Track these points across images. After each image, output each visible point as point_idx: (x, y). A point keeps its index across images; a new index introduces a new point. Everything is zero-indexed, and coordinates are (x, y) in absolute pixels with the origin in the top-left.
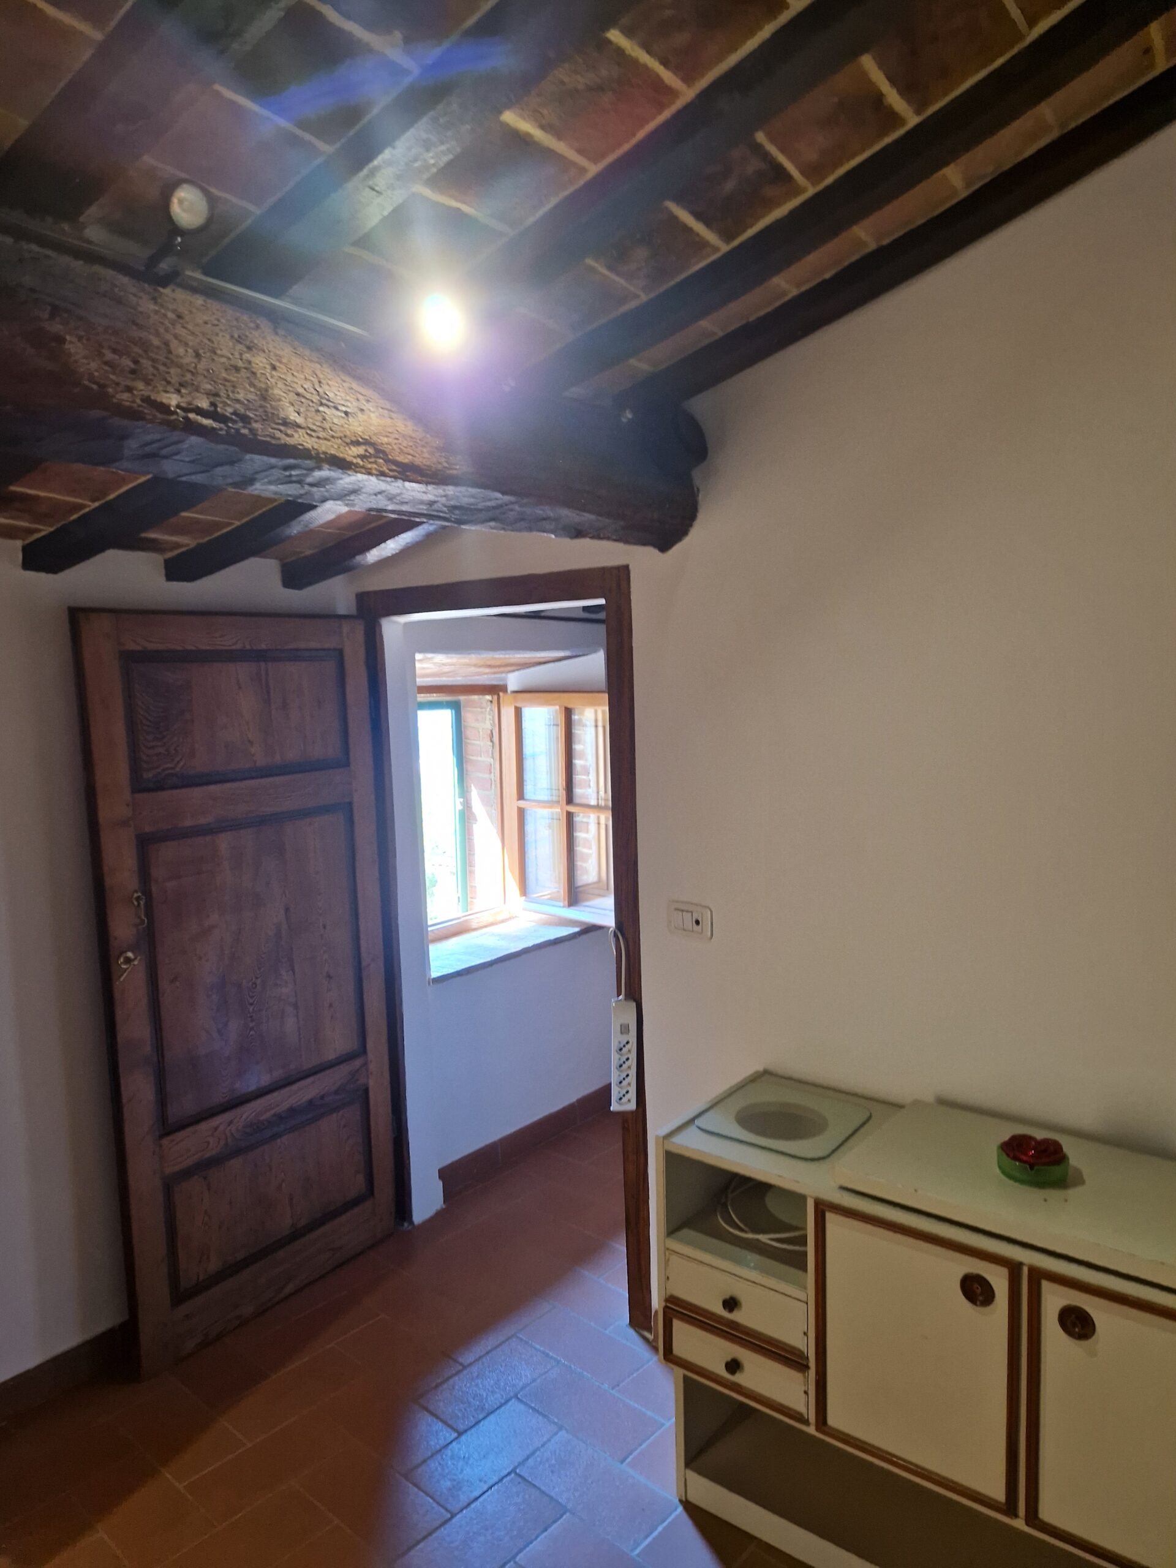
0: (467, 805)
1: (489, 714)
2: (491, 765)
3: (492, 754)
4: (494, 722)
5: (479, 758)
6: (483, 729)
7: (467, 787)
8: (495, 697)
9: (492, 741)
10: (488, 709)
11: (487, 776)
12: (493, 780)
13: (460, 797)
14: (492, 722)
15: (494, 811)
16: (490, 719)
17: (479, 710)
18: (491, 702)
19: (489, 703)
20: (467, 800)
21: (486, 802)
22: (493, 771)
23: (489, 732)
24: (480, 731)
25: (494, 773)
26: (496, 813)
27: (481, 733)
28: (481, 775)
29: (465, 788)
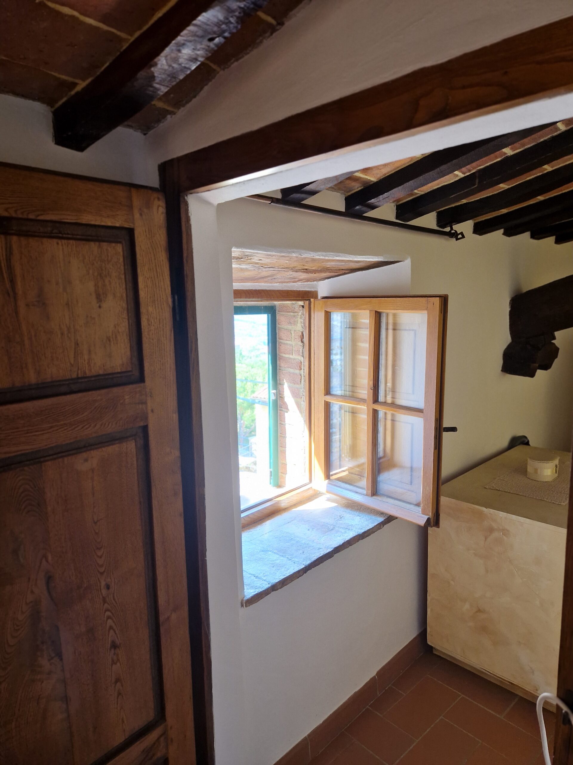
0: (279, 396)
1: (301, 318)
2: (301, 362)
3: (303, 353)
4: (305, 325)
5: (291, 356)
6: (295, 331)
7: (280, 380)
8: (307, 302)
9: (302, 342)
10: (300, 314)
11: (297, 372)
12: (302, 375)
13: (274, 389)
14: (303, 325)
15: (302, 403)
16: (301, 322)
17: (292, 314)
18: (303, 307)
19: (301, 308)
20: (279, 391)
21: (295, 394)
22: (302, 368)
23: (301, 334)
24: (292, 332)
25: (304, 369)
26: (304, 404)
27: (293, 334)
28: (292, 370)
29: (278, 382)
